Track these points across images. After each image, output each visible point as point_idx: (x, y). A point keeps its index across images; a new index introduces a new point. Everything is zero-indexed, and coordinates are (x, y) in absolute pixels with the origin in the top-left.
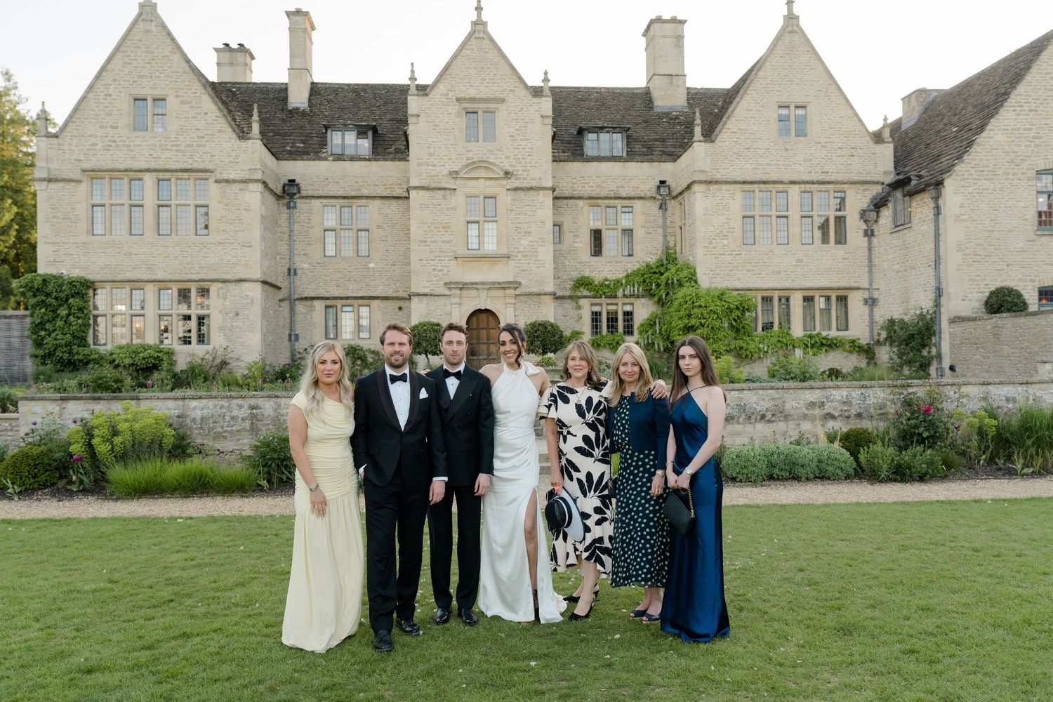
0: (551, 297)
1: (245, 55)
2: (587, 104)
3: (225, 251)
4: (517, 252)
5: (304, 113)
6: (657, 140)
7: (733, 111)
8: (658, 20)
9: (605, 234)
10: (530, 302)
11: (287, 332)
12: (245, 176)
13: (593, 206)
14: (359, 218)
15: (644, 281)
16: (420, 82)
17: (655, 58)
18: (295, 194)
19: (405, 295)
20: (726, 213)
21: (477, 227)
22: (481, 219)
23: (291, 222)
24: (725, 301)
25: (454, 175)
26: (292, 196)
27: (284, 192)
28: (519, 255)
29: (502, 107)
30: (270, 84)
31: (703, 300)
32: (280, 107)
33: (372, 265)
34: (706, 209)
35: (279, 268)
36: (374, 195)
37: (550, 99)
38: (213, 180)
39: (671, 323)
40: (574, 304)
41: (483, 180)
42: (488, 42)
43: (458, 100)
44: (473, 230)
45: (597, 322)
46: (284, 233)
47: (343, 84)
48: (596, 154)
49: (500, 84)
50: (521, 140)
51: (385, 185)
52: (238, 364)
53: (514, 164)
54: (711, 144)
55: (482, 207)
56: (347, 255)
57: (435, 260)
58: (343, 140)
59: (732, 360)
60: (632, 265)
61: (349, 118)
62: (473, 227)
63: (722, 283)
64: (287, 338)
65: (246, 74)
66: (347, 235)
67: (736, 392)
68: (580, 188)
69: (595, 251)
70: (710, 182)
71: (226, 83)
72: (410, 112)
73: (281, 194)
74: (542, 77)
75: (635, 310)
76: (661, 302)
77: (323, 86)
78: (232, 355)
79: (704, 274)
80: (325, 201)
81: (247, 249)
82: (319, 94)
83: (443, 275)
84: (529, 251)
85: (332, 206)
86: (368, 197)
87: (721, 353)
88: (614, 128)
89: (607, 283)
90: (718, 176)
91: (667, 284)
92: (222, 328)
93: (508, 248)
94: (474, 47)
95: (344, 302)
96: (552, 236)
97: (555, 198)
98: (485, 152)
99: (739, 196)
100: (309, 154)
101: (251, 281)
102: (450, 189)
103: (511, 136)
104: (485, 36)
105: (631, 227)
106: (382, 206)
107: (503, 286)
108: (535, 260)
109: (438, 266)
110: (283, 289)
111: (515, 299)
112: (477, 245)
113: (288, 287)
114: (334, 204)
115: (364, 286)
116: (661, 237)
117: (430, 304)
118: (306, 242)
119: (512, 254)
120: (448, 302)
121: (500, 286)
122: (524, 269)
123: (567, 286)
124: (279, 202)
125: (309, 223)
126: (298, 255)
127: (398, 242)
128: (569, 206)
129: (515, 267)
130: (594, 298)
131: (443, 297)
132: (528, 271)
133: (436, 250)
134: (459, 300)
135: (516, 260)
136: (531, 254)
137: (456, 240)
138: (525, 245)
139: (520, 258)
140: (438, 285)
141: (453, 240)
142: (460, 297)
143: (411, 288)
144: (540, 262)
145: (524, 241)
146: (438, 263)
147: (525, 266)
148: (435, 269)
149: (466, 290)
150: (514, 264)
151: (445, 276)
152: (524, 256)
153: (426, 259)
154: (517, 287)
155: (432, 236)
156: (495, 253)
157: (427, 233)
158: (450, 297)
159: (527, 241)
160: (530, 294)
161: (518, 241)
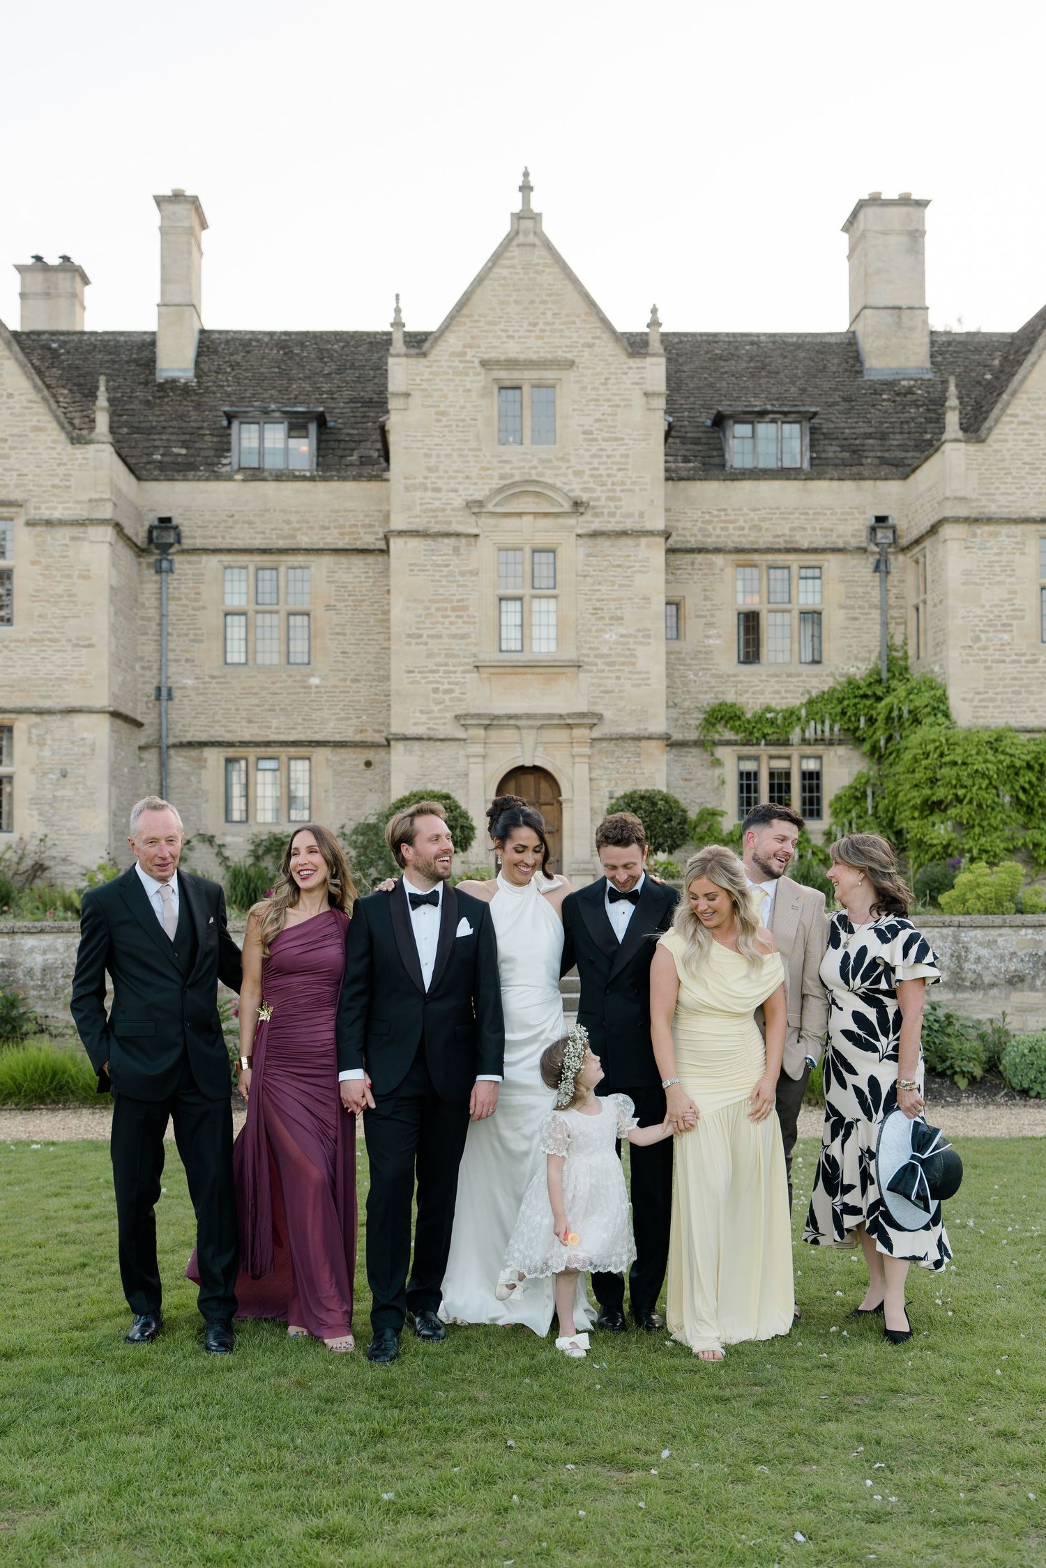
0: (661, 744)
1: (73, 279)
2: (731, 366)
3: (43, 655)
4: (596, 656)
5: (186, 390)
6: (869, 436)
7: (1022, 381)
8: (875, 200)
9: (766, 621)
10: (619, 752)
12: (81, 512)
13: (744, 566)
14: (291, 589)
15: (844, 713)
16: (409, 328)
17: (866, 275)
18: (171, 545)
19: (378, 738)
20: (1009, 580)
21: (519, 608)
22: (526, 591)
23: (162, 597)
24: (1003, 753)
25: (475, 507)
26: (165, 548)
27: (150, 539)
28: (600, 662)
29: (570, 376)
30: (121, 333)
31: (959, 750)
32: (142, 378)
33: (315, 681)
34: (967, 572)
35: (140, 686)
36: (321, 546)
37: (663, 361)
38: (21, 521)
39: (896, 796)
40: (706, 756)
41: (530, 518)
42: (544, 253)
43: (484, 364)
44: (511, 612)
45: (749, 791)
46: (149, 619)
47: (260, 333)
48: (749, 464)
49: (567, 333)
50: (605, 440)
51: (342, 527)
52: (64, 868)
53: (591, 485)
54: (977, 447)
55: (528, 568)
56: (267, 662)
57: (437, 671)
58: (261, 439)
59: (1021, 868)
60: (820, 681)
61: (272, 398)
62: (511, 608)
63: (997, 717)
65: (73, 313)
66: (268, 623)
67: (1030, 931)
68: (718, 532)
69: (747, 654)
70: (976, 520)
71: (39, 333)
72: (393, 386)
73: (144, 546)
74: (648, 318)
75: (825, 770)
76: (877, 755)
77: (223, 336)
78: (54, 853)
79: (964, 699)
80: (227, 558)
81: (84, 651)
82: (216, 352)
83: (452, 700)
84: (618, 655)
85: (241, 568)
86: (308, 551)
87: (995, 855)
88: (785, 414)
89: (769, 715)
90: (992, 509)
91: (889, 719)
92: (35, 801)
93: (578, 648)
94: (516, 261)
95: (261, 751)
96: (663, 625)
97: (671, 551)
98: (535, 463)
99: (1033, 547)
100: (196, 469)
101: (91, 711)
102: (468, 536)
103: (584, 433)
104: (537, 242)
105: (817, 607)
106: (336, 567)
107: (567, 722)
108: (630, 672)
109: (443, 683)
110: (146, 727)
111: (592, 746)
112: (519, 642)
113: (157, 721)
114: (244, 564)
115: (300, 721)
116: (878, 627)
117: (427, 755)
118: (192, 637)
119: (586, 659)
120: (462, 752)
121: (562, 722)
122: (609, 689)
123: (691, 722)
124: (141, 560)
125: (196, 600)
126: (176, 661)
127: (366, 637)
128: (696, 566)
129: (593, 684)
130: (744, 745)
131: (452, 743)
132: (617, 691)
133: (440, 651)
134: (482, 749)
135: (592, 673)
136: (623, 659)
137: (479, 633)
138: (612, 642)
139: (603, 668)
140: (442, 719)
141: (473, 634)
142: (486, 743)
143: (391, 725)
144: (642, 676)
145: (609, 636)
146: (443, 677)
147: (612, 683)
148: (438, 688)
149: (497, 729)
150: (589, 679)
151: (456, 702)
152: (610, 664)
153: (421, 669)
154: (595, 724)
155: (433, 626)
156: (552, 658)
157: (423, 619)
158: (466, 743)
159: (616, 634)
160: (621, 737)
161: (597, 634)
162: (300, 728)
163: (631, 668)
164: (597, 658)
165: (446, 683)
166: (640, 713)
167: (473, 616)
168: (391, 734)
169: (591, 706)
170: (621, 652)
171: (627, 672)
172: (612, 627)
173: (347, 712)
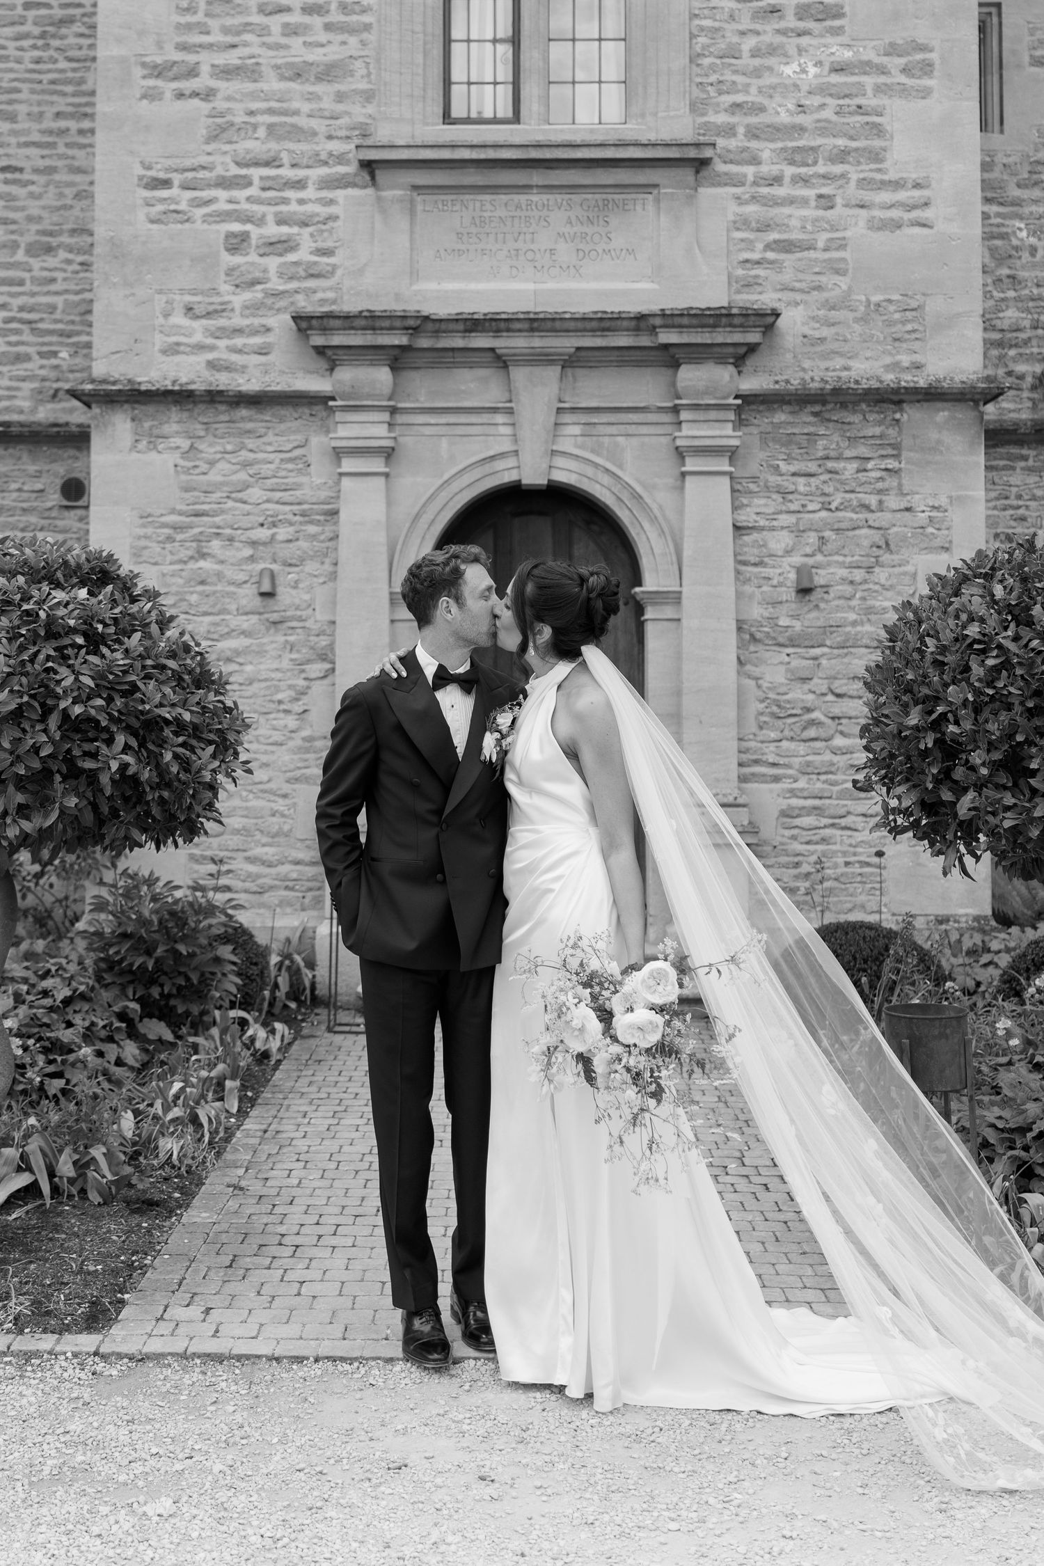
0: (964, 414)
4: (753, 133)
10: (829, 440)
28: (766, 150)
57: (243, 182)
83: (287, 271)
84: (824, 129)
93: (696, 107)
107: (660, 342)
108: (863, 183)
109: (260, 221)
111: (740, 423)
112: (505, 93)
117: (209, 449)
119: (721, 142)
120: (318, 441)
121: (645, 341)
122: (795, 236)
123: (1021, 368)
127: (72, 125)
129: (742, 223)
131: (284, 412)
132: (820, 244)
133: (252, 120)
134: (382, 430)
135: (743, 184)
136: (841, 142)
137: (378, 61)
138: (805, 88)
139: (775, 170)
140: (255, 332)
141: (358, 64)
142: (394, 411)
143: (95, 354)
144: (902, 195)
145: (796, 68)
146: (259, 201)
147: (804, 219)
148: (244, 237)
149: (432, 366)
150: (733, 209)
151: (299, 279)
152: (798, 158)
153: (190, 175)
154: (752, 348)
155: (230, 39)
156: (612, 138)
157: (199, 17)
158: (332, 410)
159: (819, 64)
160: (836, 391)
161: (757, 62)
163: (866, 170)
164: (756, 137)
165: (270, 219)
166: (897, 316)
167: (357, 8)
168: (93, 381)
169: (738, 292)
170: (834, 118)
171: (853, 184)
172: (804, 41)
173: (13, 338)
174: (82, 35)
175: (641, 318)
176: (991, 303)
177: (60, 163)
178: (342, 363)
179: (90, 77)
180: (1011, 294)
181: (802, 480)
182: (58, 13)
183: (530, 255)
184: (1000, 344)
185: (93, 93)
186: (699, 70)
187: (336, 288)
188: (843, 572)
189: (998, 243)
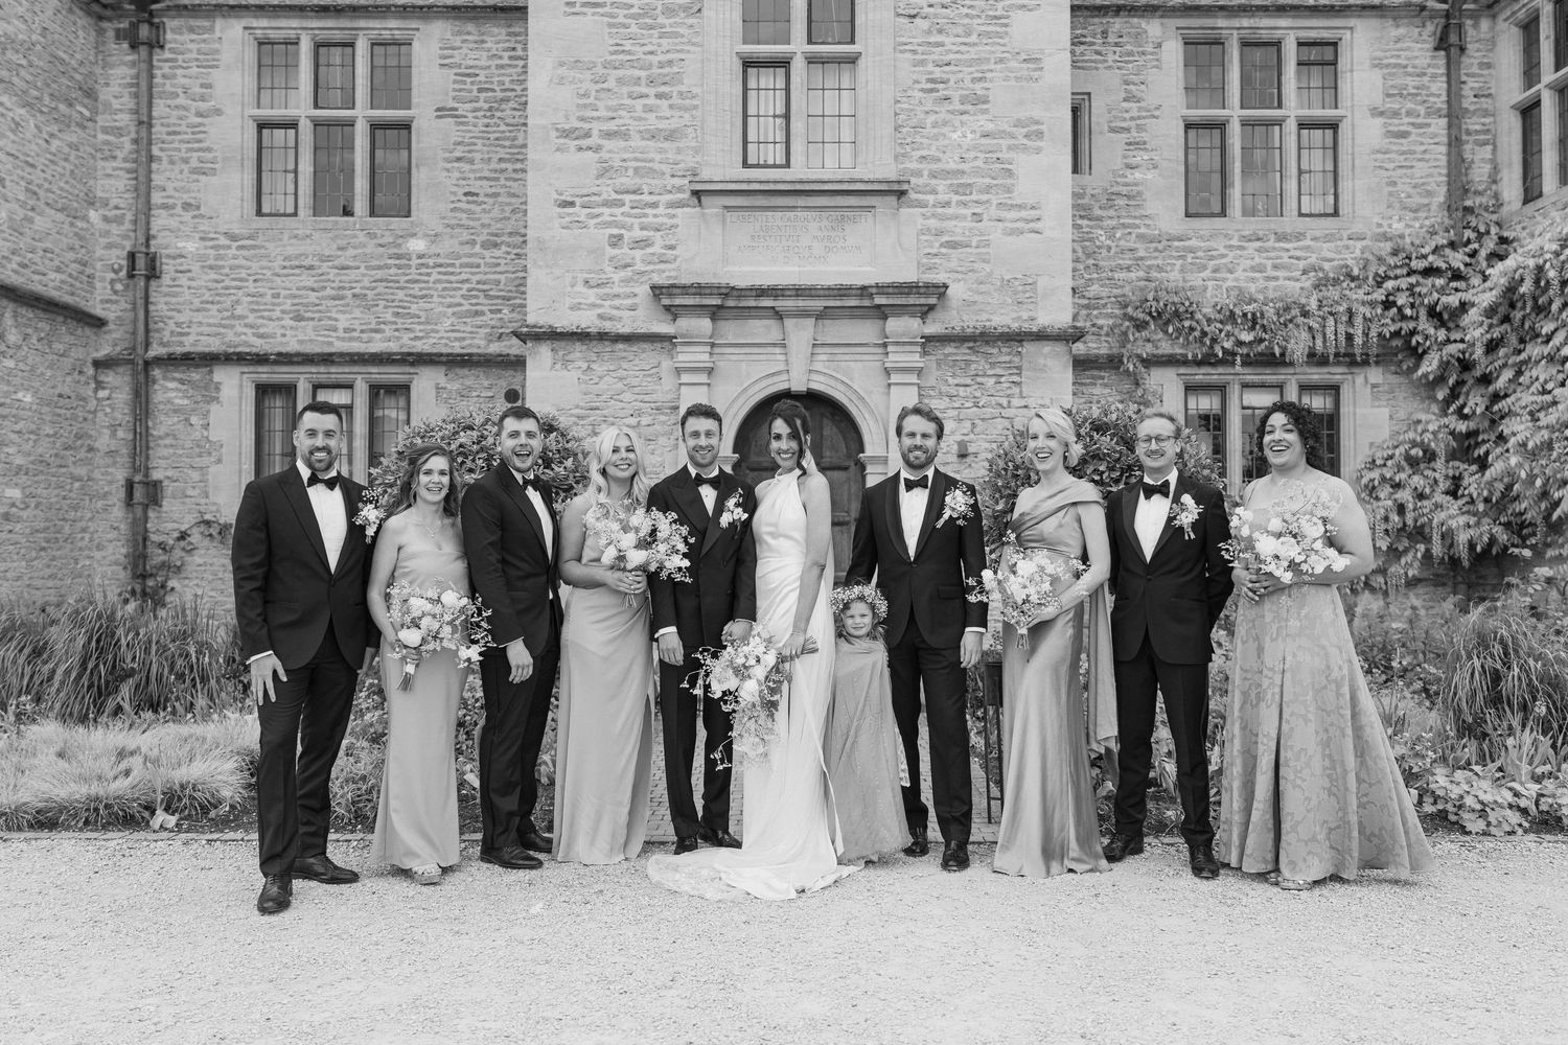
0: (1060, 348)
4: (933, 175)
9: (1237, 139)
10: (979, 364)
11: (120, 475)
13: (1197, 40)
15: (1387, 304)
21: (781, 84)
22: (797, 49)
26: (145, 3)
28: (941, 185)
33: (417, 245)
35: (100, 252)
40: (1126, 385)
46: (118, 132)
55: (800, 2)
57: (620, 203)
60: (1339, 248)
62: (768, 79)
64: (122, 494)
66: (332, 139)
69: (1203, 200)
75: (1345, 411)
80: (262, 23)
83: (647, 258)
85: (287, 41)
86: (409, 10)
89: (1249, 308)
93: (896, 157)
95: (321, 373)
105: (1334, 113)
106: (457, 41)
107: (875, 303)
108: (1000, 206)
109: (630, 228)
110: (111, 326)
111: (925, 353)
112: (780, 148)
113: (131, 315)
114: (292, 34)
115: (389, 317)
116: (1443, 149)
117: (599, 369)
118: (194, 163)
119: (913, 180)
120: (667, 364)
121: (866, 303)
122: (958, 238)
123: (1100, 322)
124: (105, 24)
125: (203, 99)
126: (165, 207)
127: (510, 166)
128: (1112, 39)
129: (926, 230)
130: (1199, 363)
131: (645, 346)
132: (974, 244)
133: (625, 164)
134: (706, 357)
135: (926, 206)
136: (987, 181)
137: (702, 129)
138: (965, 147)
139: (946, 198)
140: (628, 297)
141: (690, 130)
142: (713, 345)
143: (528, 309)
144: (1024, 214)
145: (959, 133)
146: (629, 216)
147: (964, 228)
148: (620, 237)
149: (736, 318)
150: (920, 221)
151: (654, 263)
152: (960, 190)
153: (586, 199)
154: (931, 308)
155: (611, 114)
156: (847, 177)
157: (591, 100)
158: (675, 345)
159: (973, 132)
160: (982, 334)
161: (935, 131)
162: (388, 330)
163: (1003, 197)
164: (935, 177)
165: (636, 226)
166: (1020, 288)
167: (689, 95)
168: (527, 326)
169: (923, 273)
170: (983, 166)
171: (994, 207)
172: (965, 117)
173: (474, 301)
174: (515, 109)
175: (864, 288)
176: (1083, 281)
177: (502, 191)
178: (681, 316)
179: (521, 136)
180: (1095, 276)
181: (962, 388)
182: (500, 95)
183: (796, 250)
184: (1087, 307)
185: (525, 146)
186: (899, 135)
187: (678, 269)
188: (987, 445)
189: (1087, 244)
